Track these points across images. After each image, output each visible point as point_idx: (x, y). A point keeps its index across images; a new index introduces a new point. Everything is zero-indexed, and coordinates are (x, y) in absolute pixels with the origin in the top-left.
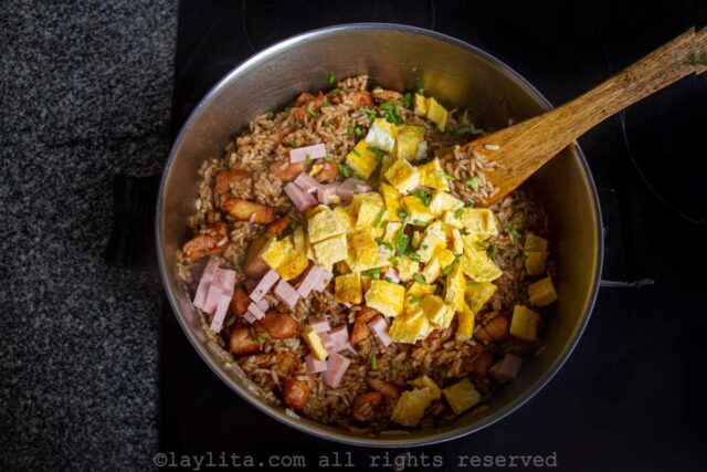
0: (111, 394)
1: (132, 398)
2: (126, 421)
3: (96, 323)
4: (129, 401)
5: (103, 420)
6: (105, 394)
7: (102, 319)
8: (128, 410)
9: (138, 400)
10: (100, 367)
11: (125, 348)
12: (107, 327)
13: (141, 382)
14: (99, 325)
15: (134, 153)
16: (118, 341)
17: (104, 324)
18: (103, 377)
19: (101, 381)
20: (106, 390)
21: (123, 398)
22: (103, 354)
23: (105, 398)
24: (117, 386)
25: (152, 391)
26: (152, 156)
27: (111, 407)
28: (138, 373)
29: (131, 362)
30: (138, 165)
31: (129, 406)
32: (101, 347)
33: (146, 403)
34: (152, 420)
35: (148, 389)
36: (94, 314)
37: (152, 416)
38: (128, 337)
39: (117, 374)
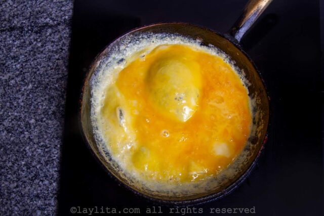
0: (29, 179)
1: (42, 181)
2: (37, 196)
3: (22, 136)
4: (41, 183)
5: (23, 196)
6: (25, 179)
7: (26, 133)
8: (39, 189)
9: (46, 182)
10: (23, 163)
11: (39, 151)
12: (29, 138)
13: (48, 171)
14: (24, 137)
15: (50, 35)
16: (36, 146)
17: (27, 136)
18: (25, 168)
19: (23, 171)
20: (26, 177)
21: (37, 181)
22: (26, 154)
23: (25, 182)
24: (33, 174)
25: (56, 176)
26: (61, 37)
27: (27, 188)
28: (47, 165)
29: (43, 158)
30: (52, 42)
31: (40, 186)
32: (25, 150)
33: (51, 184)
34: (54, 194)
35: (53, 175)
36: (21, 130)
37: (54, 192)
38: (42, 144)
39: (33, 167)
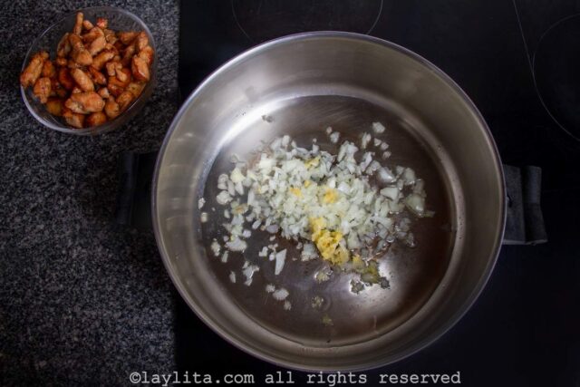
0: (136, 307)
1: (153, 309)
2: (149, 328)
3: (123, 251)
4: (151, 311)
5: (130, 328)
6: (131, 307)
7: (127, 247)
8: (150, 319)
9: (158, 310)
10: (127, 286)
11: (146, 270)
12: (131, 253)
13: (160, 296)
14: (125, 253)
15: (149, 115)
16: (141, 264)
17: (129, 252)
18: (129, 293)
19: (128, 296)
20: (132, 304)
21: (146, 309)
22: (129, 276)
23: (131, 311)
24: (140, 301)
25: (169, 302)
26: (163, 117)
27: (136, 318)
28: (157, 288)
29: (151, 280)
30: (153, 124)
31: (151, 316)
32: (127, 270)
33: (164, 312)
34: (169, 325)
35: (166, 301)
36: (121, 244)
37: (169, 322)
38: (148, 261)
39: (140, 291)
